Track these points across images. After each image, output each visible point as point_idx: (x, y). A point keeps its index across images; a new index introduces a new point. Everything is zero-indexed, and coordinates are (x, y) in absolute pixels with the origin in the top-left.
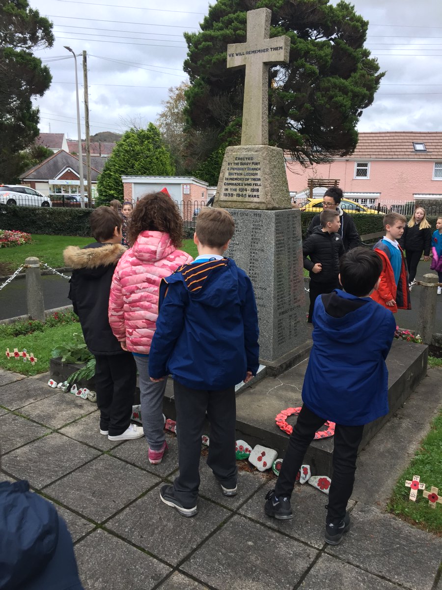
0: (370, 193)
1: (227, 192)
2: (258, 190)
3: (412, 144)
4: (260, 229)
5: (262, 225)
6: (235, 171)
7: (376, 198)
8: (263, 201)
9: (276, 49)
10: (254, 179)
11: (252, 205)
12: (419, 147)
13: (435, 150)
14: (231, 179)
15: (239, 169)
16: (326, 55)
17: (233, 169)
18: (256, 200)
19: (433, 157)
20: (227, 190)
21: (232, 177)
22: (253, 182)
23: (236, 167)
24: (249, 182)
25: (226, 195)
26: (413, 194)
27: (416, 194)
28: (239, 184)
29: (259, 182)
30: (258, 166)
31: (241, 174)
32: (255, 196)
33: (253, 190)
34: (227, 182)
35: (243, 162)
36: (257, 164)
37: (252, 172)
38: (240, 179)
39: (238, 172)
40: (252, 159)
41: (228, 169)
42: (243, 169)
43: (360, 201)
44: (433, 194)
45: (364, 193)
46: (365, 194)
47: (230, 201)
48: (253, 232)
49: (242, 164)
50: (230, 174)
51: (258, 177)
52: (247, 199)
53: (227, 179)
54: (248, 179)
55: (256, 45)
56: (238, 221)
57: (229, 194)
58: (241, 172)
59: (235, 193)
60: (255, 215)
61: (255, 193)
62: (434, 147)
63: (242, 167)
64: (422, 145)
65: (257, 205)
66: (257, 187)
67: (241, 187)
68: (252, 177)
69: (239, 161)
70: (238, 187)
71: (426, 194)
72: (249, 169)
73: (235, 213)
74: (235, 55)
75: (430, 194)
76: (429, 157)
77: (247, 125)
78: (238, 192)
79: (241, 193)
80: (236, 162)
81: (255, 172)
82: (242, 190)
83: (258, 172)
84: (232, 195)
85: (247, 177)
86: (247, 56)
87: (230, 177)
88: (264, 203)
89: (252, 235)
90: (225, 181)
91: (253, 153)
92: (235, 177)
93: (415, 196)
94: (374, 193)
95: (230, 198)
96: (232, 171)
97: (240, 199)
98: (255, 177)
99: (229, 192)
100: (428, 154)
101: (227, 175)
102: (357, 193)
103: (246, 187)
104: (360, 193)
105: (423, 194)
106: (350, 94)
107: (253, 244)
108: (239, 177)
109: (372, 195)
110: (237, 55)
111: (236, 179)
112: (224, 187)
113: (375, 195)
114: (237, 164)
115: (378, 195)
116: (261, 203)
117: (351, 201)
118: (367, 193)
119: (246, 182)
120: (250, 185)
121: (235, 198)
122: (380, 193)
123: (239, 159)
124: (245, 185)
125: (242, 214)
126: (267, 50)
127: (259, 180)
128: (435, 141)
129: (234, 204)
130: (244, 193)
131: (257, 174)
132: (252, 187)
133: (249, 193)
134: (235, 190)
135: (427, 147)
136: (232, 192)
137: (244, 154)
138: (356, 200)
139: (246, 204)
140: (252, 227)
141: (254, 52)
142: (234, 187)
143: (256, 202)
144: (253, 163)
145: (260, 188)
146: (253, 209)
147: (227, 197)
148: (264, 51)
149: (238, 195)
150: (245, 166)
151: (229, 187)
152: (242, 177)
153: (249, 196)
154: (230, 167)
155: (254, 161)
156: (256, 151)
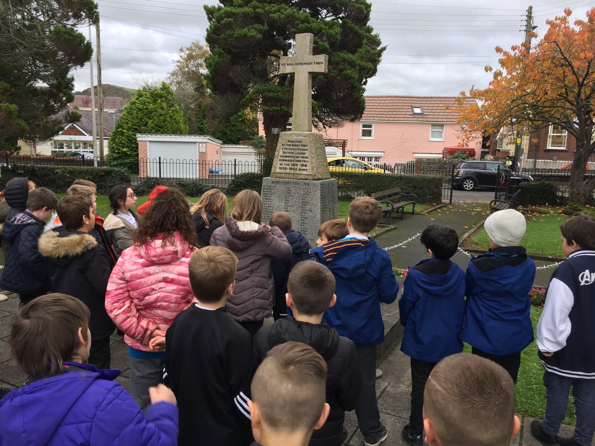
0: (375, 152)
1: (282, 166)
2: (306, 165)
3: (411, 108)
4: (309, 195)
5: (310, 192)
6: (288, 151)
7: (380, 157)
8: (311, 173)
9: (318, 63)
10: (303, 157)
11: (302, 177)
12: (417, 111)
13: (431, 114)
14: (284, 156)
15: (291, 149)
16: (336, 34)
17: (286, 149)
18: (305, 172)
19: (429, 120)
20: (281, 164)
21: (285, 155)
22: (302, 159)
23: (288, 147)
24: (299, 159)
25: (281, 168)
26: (413, 153)
27: (415, 153)
28: (291, 161)
29: (307, 160)
30: (306, 148)
31: (293, 153)
32: (304, 170)
33: (302, 165)
34: (281, 158)
35: (294, 144)
36: (305, 146)
37: (301, 151)
38: (292, 157)
39: (290, 151)
40: (301, 142)
41: (282, 149)
42: (294, 149)
43: (366, 159)
44: (430, 154)
45: (369, 152)
46: (371, 153)
47: (284, 173)
48: (303, 197)
49: (293, 145)
50: (284, 153)
51: (306, 155)
52: (298, 172)
53: (282, 156)
54: (298, 157)
55: (303, 59)
56: (291, 189)
57: (283, 168)
58: (292, 151)
59: (288, 167)
60: (305, 184)
61: (304, 168)
62: (430, 111)
63: (294, 147)
64: (419, 109)
65: (306, 177)
66: (305, 163)
67: (293, 163)
68: (302, 155)
69: (291, 143)
70: (290, 163)
71: (424, 154)
72: (299, 149)
73: (289, 183)
74: (286, 65)
75: (428, 154)
76: (426, 120)
78: (290, 166)
79: (293, 167)
80: (288, 143)
81: (304, 152)
82: (293, 165)
83: (306, 152)
84: (286, 169)
85: (298, 155)
86: (296, 66)
87: (283, 155)
88: (311, 175)
89: (303, 199)
90: (280, 158)
91: (302, 137)
92: (288, 155)
93: (415, 155)
94: (378, 152)
95: (284, 171)
96: (285, 151)
97: (292, 171)
98: (304, 155)
99: (283, 166)
100: (425, 117)
101: (281, 153)
102: (363, 152)
103: (297, 163)
104: (366, 152)
105: (421, 153)
106: (357, 68)
107: (303, 206)
108: (291, 155)
109: (376, 153)
110: (288, 65)
111: (288, 157)
112: (279, 162)
113: (379, 153)
114: (290, 145)
115: (382, 153)
116: (309, 175)
117: (358, 159)
118: (372, 152)
119: (297, 159)
120: (300, 161)
121: (288, 171)
122: (384, 152)
123: (291, 141)
124: (296, 161)
125: (295, 183)
126: (311, 63)
127: (307, 158)
128: (431, 105)
129: (287, 176)
130: (296, 167)
131: (305, 153)
132: (301, 163)
133: (299, 167)
134: (289, 165)
135: (424, 111)
136: (286, 166)
137: (295, 138)
138: (363, 158)
139: (297, 175)
140: (303, 193)
141: (301, 64)
142: (287, 163)
143: (305, 174)
144: (302, 145)
145: (308, 164)
146: (303, 179)
147: (282, 170)
148: (309, 64)
149: (291, 169)
150: (296, 147)
151: (283, 162)
152: (294, 155)
153: (300, 170)
154: (284, 147)
155: (303, 143)
156: (305, 136)
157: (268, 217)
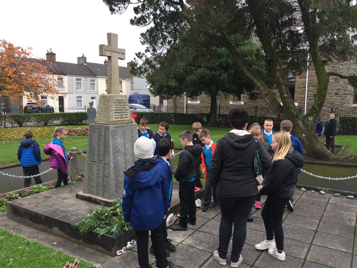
4: (133, 132)
5: (134, 130)
6: (118, 106)
9: (123, 54)
10: (125, 110)
11: (126, 122)
14: (116, 110)
15: (119, 105)
17: (117, 105)
18: (127, 119)
20: (115, 115)
21: (117, 109)
22: (125, 111)
23: (117, 104)
25: (115, 118)
28: (120, 112)
29: (127, 111)
31: (120, 108)
33: (126, 115)
34: (115, 111)
35: (120, 102)
36: (125, 103)
37: (124, 106)
38: (120, 110)
42: (120, 105)
47: (118, 121)
48: (131, 133)
49: (120, 103)
50: (116, 108)
51: (127, 109)
52: (124, 119)
53: (115, 110)
54: (123, 110)
55: (115, 49)
56: (125, 130)
57: (117, 118)
58: (120, 106)
59: (119, 117)
60: (131, 126)
61: (127, 116)
65: (128, 121)
66: (127, 113)
67: (121, 114)
68: (125, 109)
69: (118, 102)
70: (120, 114)
72: (123, 105)
73: (123, 126)
77: (114, 84)
78: (120, 116)
79: (121, 116)
80: (117, 102)
81: (125, 106)
82: (121, 115)
83: (126, 106)
85: (123, 109)
86: (112, 52)
89: (131, 135)
91: (122, 98)
92: (118, 109)
95: (117, 120)
96: (116, 106)
97: (121, 119)
98: (126, 109)
99: (117, 116)
101: (114, 108)
107: (132, 139)
108: (120, 109)
110: (107, 51)
111: (118, 110)
112: (114, 114)
114: (118, 103)
116: (129, 120)
119: (123, 111)
120: (124, 112)
121: (119, 119)
123: (118, 100)
125: (126, 126)
126: (120, 53)
127: (127, 110)
129: (119, 122)
130: (123, 116)
131: (126, 107)
133: (124, 116)
134: (119, 115)
139: (124, 121)
140: (131, 131)
141: (115, 52)
142: (118, 114)
143: (127, 120)
146: (127, 123)
148: (118, 53)
149: (121, 118)
150: (121, 104)
153: (125, 118)
154: (115, 104)
155: (124, 101)
156: (124, 97)
157: (116, 151)
